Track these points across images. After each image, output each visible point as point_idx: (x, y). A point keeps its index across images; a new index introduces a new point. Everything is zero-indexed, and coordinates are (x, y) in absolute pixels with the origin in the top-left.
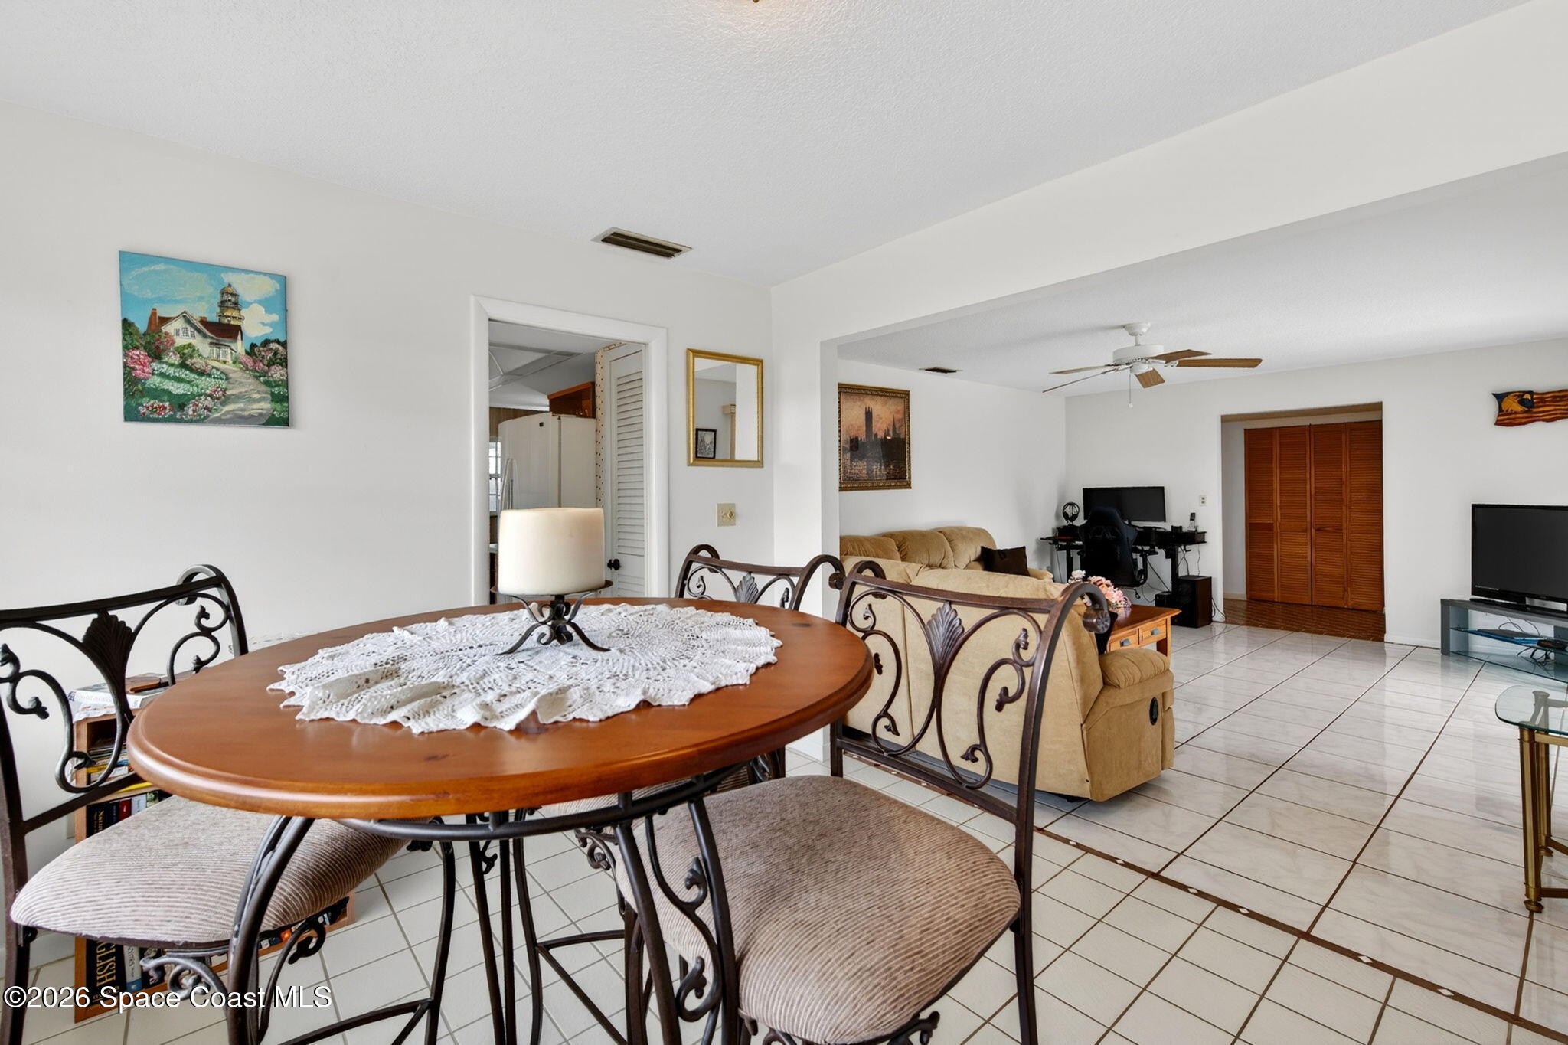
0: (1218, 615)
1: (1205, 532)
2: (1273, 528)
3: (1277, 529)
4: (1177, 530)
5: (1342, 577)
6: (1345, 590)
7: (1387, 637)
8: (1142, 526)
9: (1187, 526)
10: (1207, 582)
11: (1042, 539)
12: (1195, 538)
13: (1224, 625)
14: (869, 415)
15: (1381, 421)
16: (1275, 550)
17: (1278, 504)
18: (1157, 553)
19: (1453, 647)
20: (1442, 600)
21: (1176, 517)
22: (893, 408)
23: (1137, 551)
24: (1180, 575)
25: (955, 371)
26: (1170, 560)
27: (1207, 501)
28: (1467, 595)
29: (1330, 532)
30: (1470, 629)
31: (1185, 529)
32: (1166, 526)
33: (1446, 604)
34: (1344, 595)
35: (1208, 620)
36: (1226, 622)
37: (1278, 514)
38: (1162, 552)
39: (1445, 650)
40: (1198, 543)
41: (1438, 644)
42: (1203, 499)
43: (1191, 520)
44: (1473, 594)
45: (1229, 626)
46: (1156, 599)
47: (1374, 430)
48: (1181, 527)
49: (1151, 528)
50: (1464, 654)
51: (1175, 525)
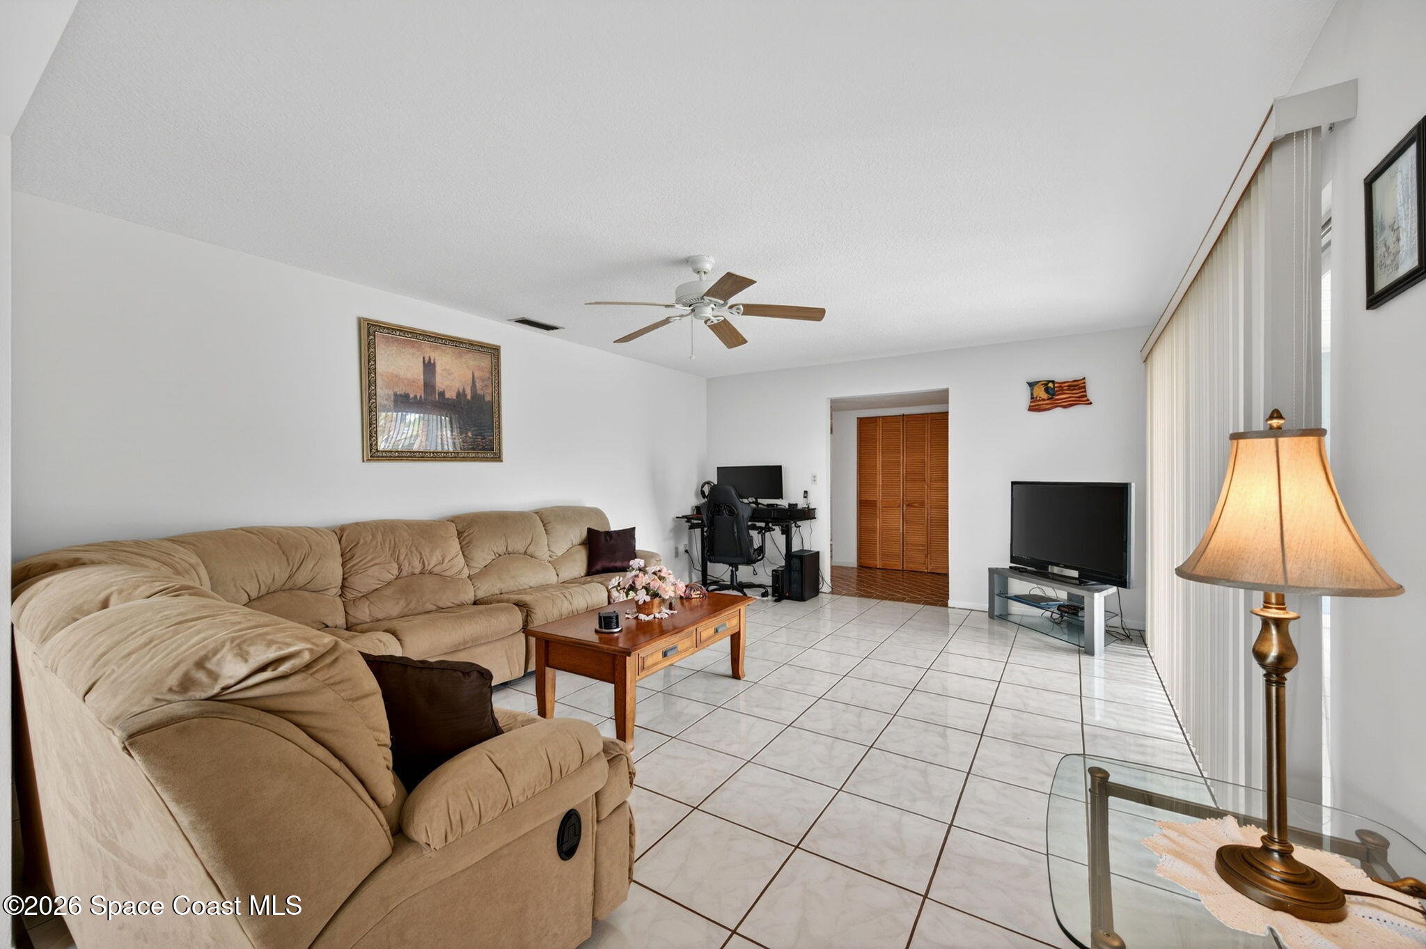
0: (826, 586)
1: (815, 509)
2: (876, 504)
3: (879, 505)
4: (793, 507)
5: (923, 546)
6: (927, 557)
7: (951, 603)
8: (766, 504)
9: (801, 504)
10: (816, 555)
11: (677, 517)
12: (808, 514)
13: (830, 596)
14: (429, 367)
15: (947, 413)
16: (878, 523)
17: (881, 484)
18: (774, 530)
19: (996, 613)
20: (989, 569)
21: (792, 495)
22: (472, 363)
23: (754, 528)
24: (793, 550)
25: (556, 328)
26: (784, 536)
27: (818, 479)
28: (1007, 564)
29: (916, 507)
30: (1009, 595)
31: (800, 507)
32: (783, 503)
33: (992, 572)
34: (925, 561)
35: (816, 591)
36: (832, 593)
37: (879, 490)
38: (777, 529)
39: (991, 615)
40: (811, 519)
41: (986, 606)
42: (814, 477)
43: (805, 497)
44: (1011, 562)
45: (836, 597)
46: (773, 576)
47: (941, 420)
48: (796, 505)
49: (773, 505)
50: (1004, 617)
51: (791, 503)
